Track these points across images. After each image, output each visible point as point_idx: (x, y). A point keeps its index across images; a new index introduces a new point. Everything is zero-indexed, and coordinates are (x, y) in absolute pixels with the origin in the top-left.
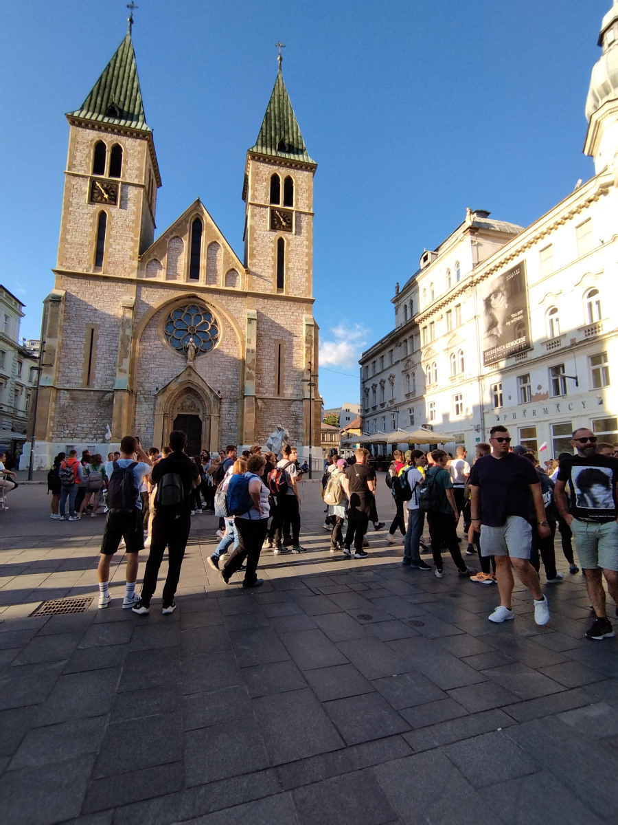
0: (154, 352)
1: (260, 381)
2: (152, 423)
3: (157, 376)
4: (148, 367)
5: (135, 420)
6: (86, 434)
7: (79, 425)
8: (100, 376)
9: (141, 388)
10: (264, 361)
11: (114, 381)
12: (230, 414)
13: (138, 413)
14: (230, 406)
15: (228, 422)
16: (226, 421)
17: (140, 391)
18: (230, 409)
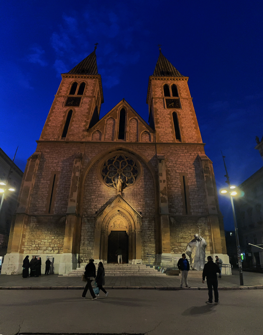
0: (95, 188)
1: (171, 204)
2: (93, 238)
3: (96, 204)
4: (90, 198)
5: (81, 236)
6: (47, 247)
7: (42, 241)
8: (58, 205)
9: (85, 213)
10: (173, 189)
11: (66, 208)
12: (150, 230)
13: (83, 231)
14: (150, 223)
15: (148, 235)
16: (146, 235)
17: (85, 215)
18: (149, 225)
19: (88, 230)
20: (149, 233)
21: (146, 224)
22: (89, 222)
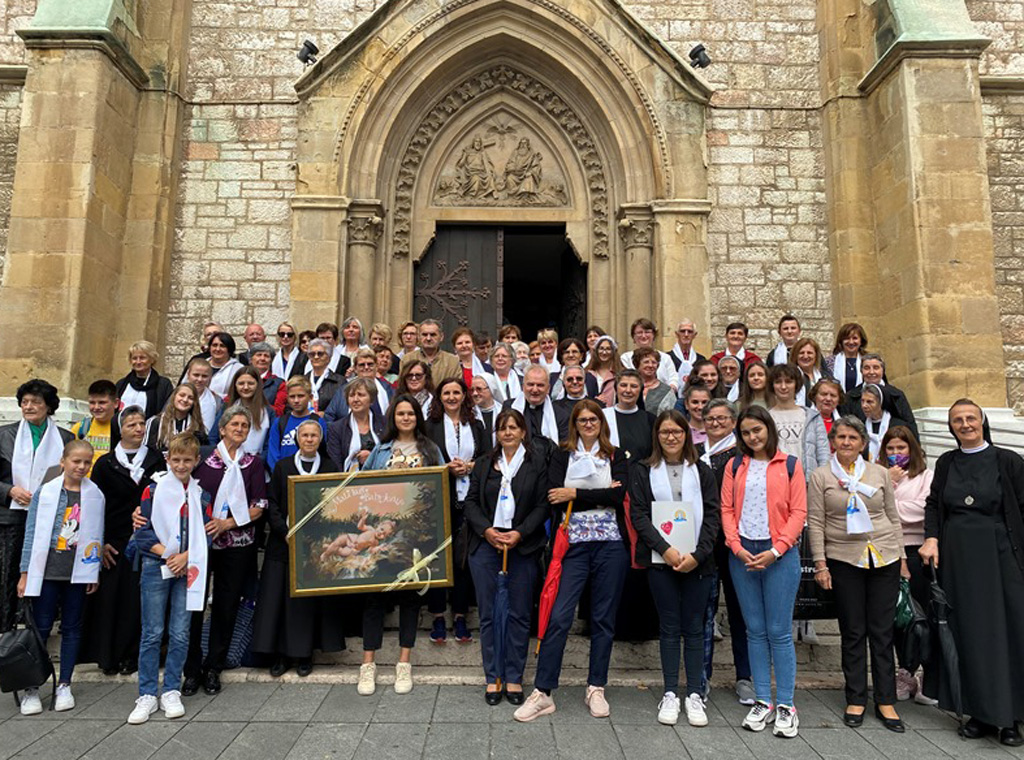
12: (773, 207)
13: (197, 217)
14: (771, 154)
15: (760, 256)
16: (746, 254)
17: (211, 80)
18: (768, 172)
19: (237, 207)
20: (768, 235)
21: (745, 156)
22: (245, 142)
